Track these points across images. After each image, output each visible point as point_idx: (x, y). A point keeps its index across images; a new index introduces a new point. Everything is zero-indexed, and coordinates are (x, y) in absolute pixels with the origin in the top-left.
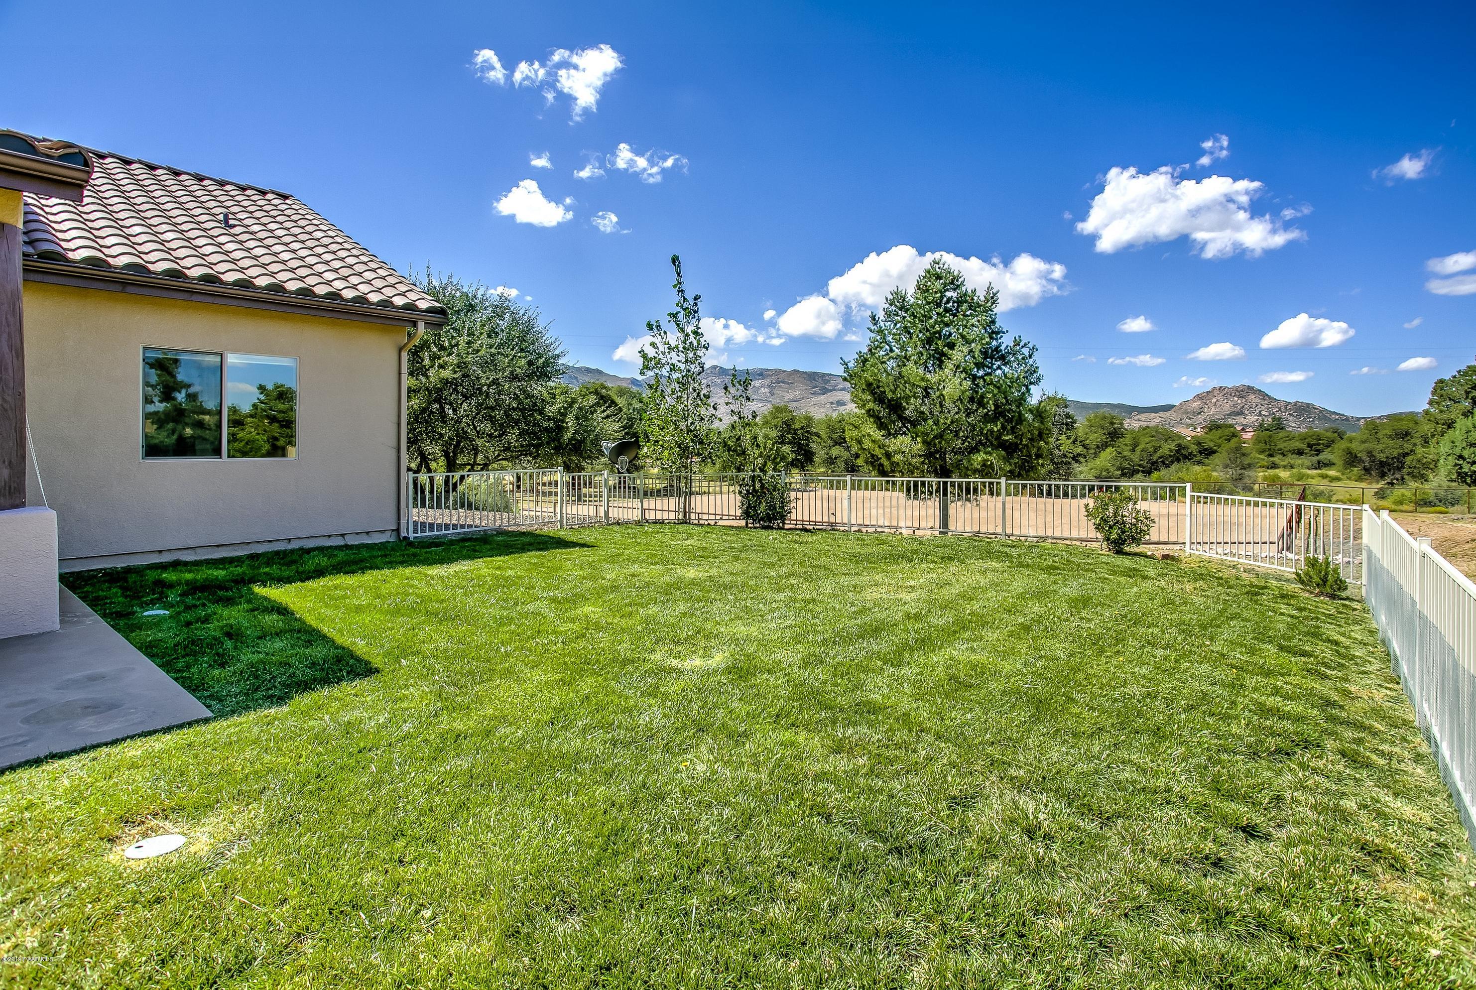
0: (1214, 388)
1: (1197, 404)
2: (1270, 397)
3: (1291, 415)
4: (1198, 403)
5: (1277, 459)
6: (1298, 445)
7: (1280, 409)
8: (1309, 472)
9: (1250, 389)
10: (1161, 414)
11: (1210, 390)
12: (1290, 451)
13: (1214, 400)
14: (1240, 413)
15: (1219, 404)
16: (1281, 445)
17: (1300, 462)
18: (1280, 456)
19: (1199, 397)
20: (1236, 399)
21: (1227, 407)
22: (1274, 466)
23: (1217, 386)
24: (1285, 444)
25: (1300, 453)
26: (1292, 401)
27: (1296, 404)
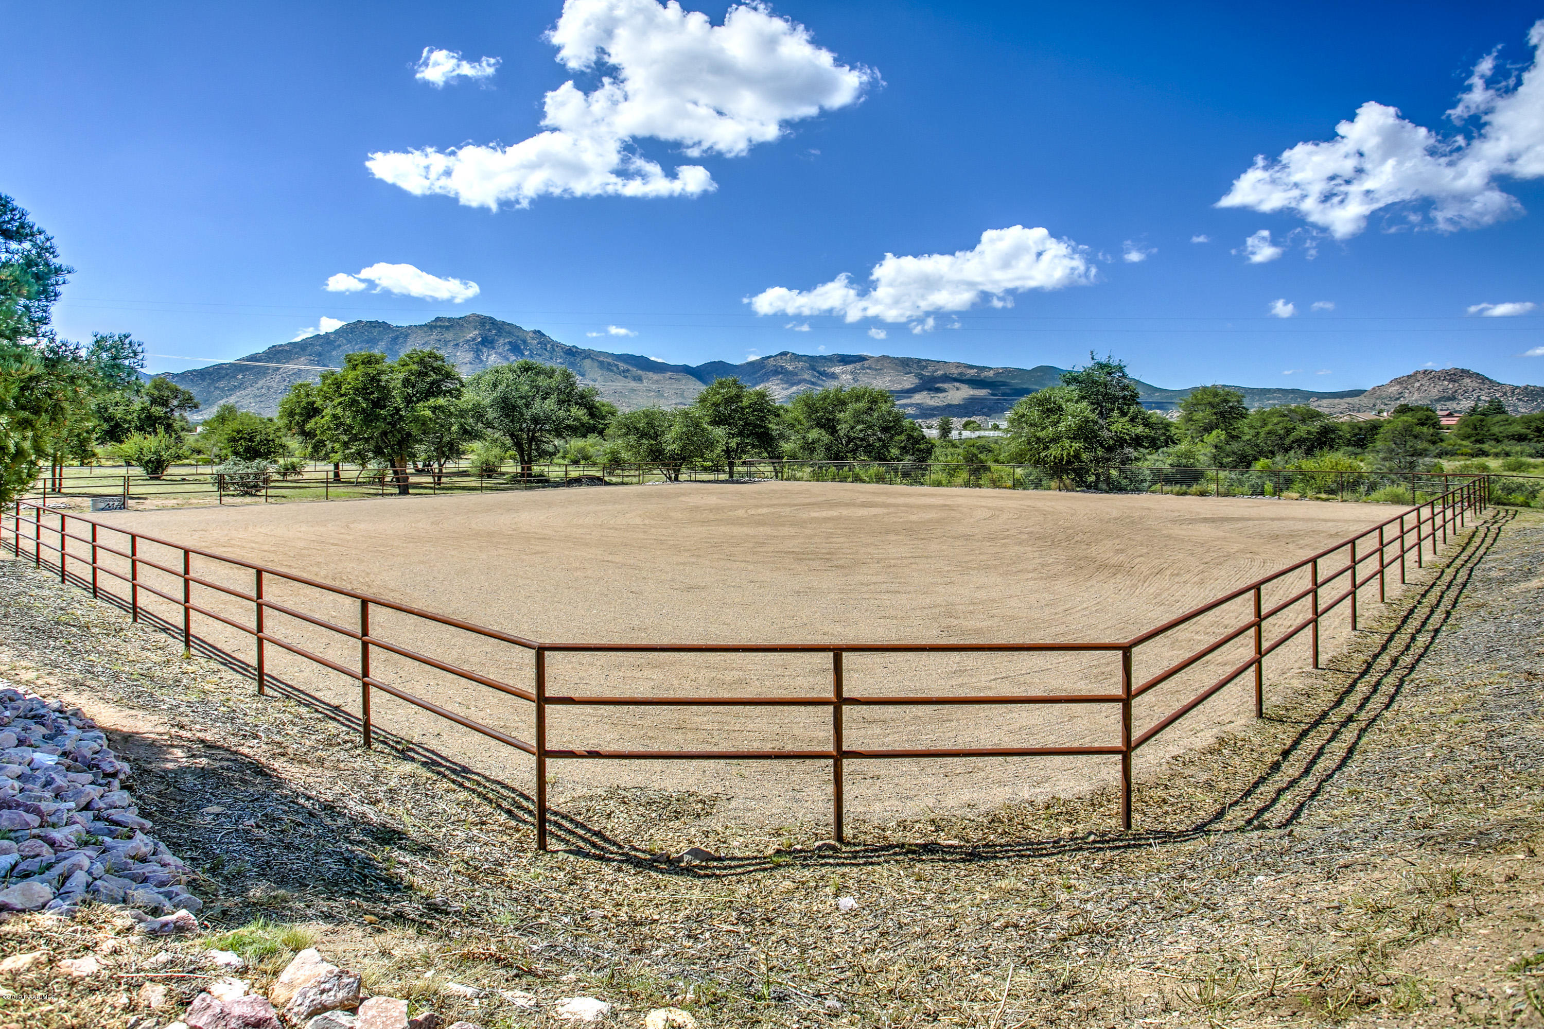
0: (1417, 372)
1: (1395, 389)
2: (1491, 381)
3: (1520, 400)
4: (1397, 387)
5: (1485, 447)
6: (1518, 429)
7: (1505, 394)
8: (1531, 460)
9: (1465, 373)
10: (1349, 400)
11: (1411, 373)
12: (1508, 437)
13: (1417, 384)
14: (1452, 398)
15: (1424, 388)
16: (1495, 430)
17: (1518, 448)
18: (1493, 443)
19: (1398, 381)
20: (1446, 383)
21: (1435, 392)
22: (1485, 454)
23: (1421, 369)
24: (1501, 429)
25: (1521, 438)
26: (1522, 384)
27: (1526, 388)
